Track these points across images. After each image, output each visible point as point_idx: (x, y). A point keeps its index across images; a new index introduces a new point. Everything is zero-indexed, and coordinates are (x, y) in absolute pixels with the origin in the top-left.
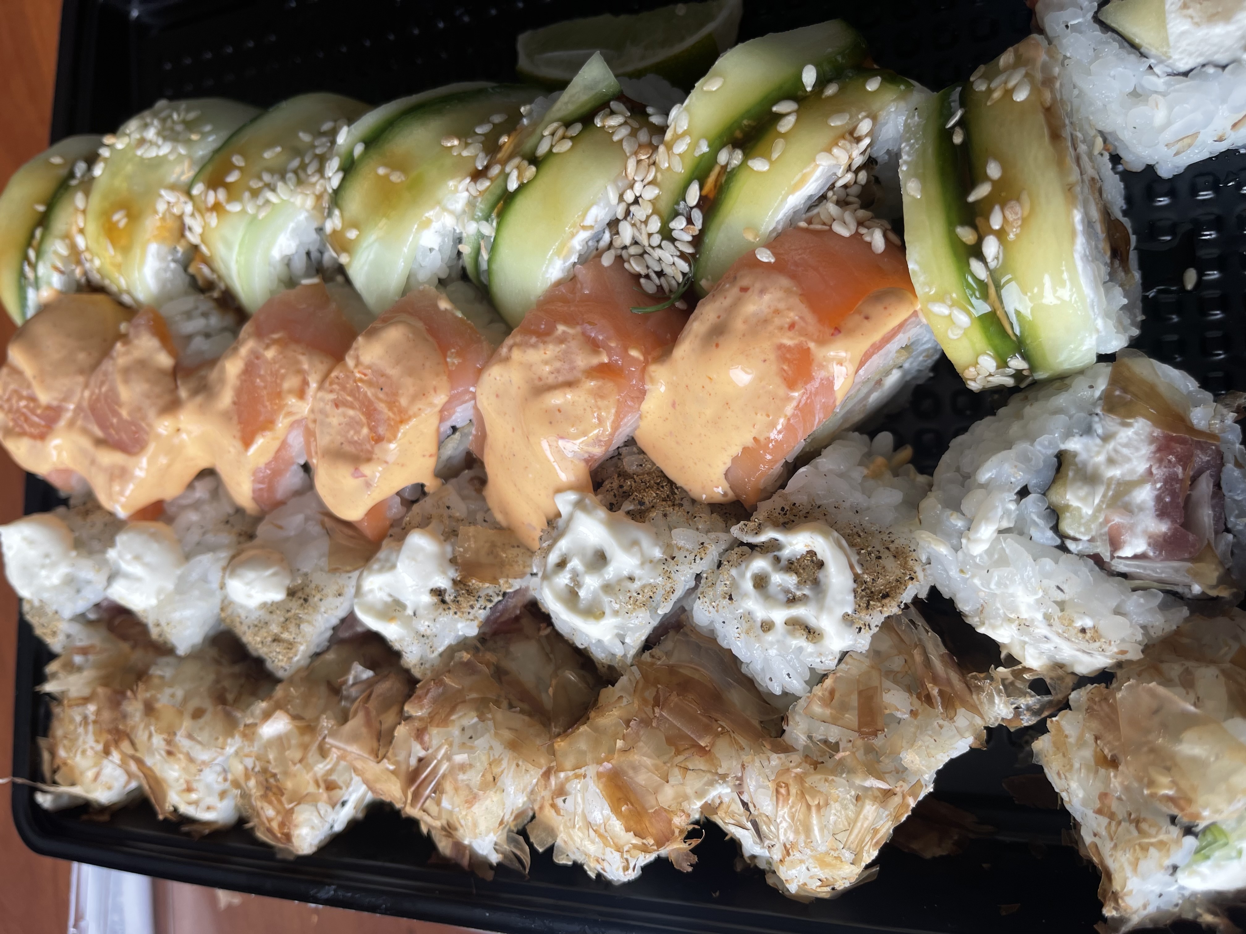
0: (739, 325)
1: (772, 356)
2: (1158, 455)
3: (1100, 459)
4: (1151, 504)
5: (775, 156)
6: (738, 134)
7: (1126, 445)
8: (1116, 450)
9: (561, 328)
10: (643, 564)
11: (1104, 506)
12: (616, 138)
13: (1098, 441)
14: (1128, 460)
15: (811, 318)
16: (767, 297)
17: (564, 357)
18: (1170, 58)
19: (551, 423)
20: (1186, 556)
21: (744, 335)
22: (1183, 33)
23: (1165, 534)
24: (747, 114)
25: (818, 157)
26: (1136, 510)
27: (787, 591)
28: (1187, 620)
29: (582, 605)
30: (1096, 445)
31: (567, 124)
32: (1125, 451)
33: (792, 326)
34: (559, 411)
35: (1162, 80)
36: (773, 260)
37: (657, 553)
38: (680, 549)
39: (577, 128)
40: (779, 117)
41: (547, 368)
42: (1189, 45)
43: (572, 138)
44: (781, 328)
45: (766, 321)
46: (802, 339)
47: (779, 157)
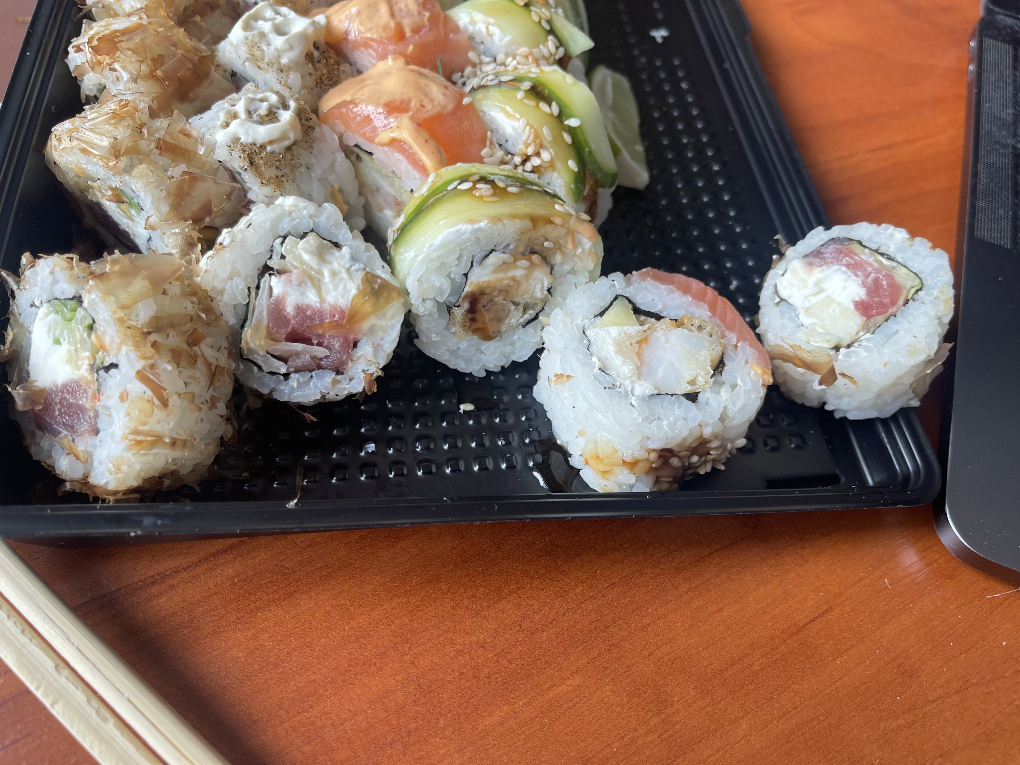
0: (423, 81)
1: (404, 97)
2: (339, 309)
3: (336, 266)
4: (306, 302)
5: (525, 101)
6: (540, 89)
7: (345, 288)
8: (341, 279)
9: (427, 14)
10: (277, 50)
11: (304, 267)
12: (541, 47)
13: (347, 265)
14: (336, 288)
15: (427, 115)
16: (441, 97)
17: (409, 13)
18: (594, 328)
19: (369, 6)
20: (271, 325)
21: (418, 83)
22: (610, 333)
23: (285, 310)
24: (551, 91)
25: (524, 118)
26: (302, 290)
27: (256, 111)
28: (227, 322)
29: (253, 22)
30: (345, 264)
31: (549, 22)
32: (341, 287)
33: (423, 106)
34: (376, 11)
35: (579, 322)
36: (464, 103)
37: (284, 60)
38: (288, 76)
39: (548, 27)
40: (550, 105)
41: (403, 6)
42: (602, 336)
43: (540, 22)
44: (421, 101)
45: (426, 95)
46: (414, 110)
47: (525, 103)
